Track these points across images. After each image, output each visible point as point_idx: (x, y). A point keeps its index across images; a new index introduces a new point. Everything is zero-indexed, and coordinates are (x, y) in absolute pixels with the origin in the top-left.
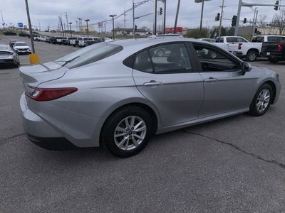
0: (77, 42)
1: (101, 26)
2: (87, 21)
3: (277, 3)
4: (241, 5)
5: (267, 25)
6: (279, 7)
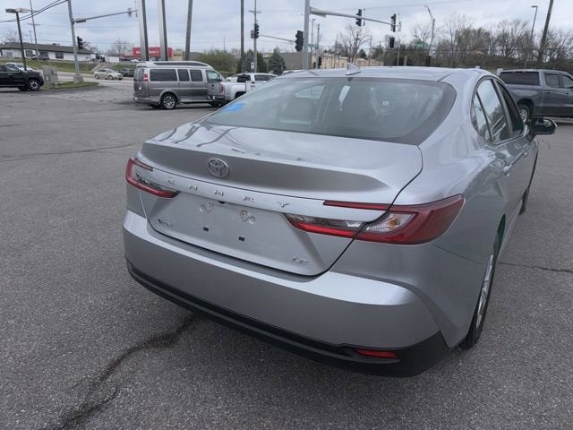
3: (360, 13)
4: (309, 11)
5: (326, 52)
6: (363, 21)
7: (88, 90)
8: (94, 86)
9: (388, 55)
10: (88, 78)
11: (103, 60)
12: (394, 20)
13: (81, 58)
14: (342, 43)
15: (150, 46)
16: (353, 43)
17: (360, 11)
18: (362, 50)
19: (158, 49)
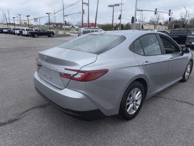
0: (21, 32)
1: (37, 20)
2: (28, 16)
3: (156, 10)
4: (137, 10)
5: (146, 23)
6: (157, 12)
7: (67, 37)
8: (69, 35)
9: (170, 24)
10: (67, 33)
11: (74, 27)
12: (170, 12)
13: (66, 27)
14: (152, 20)
15: (89, 23)
16: (156, 20)
17: (156, 9)
18: (160, 22)
19: (86, 24)
